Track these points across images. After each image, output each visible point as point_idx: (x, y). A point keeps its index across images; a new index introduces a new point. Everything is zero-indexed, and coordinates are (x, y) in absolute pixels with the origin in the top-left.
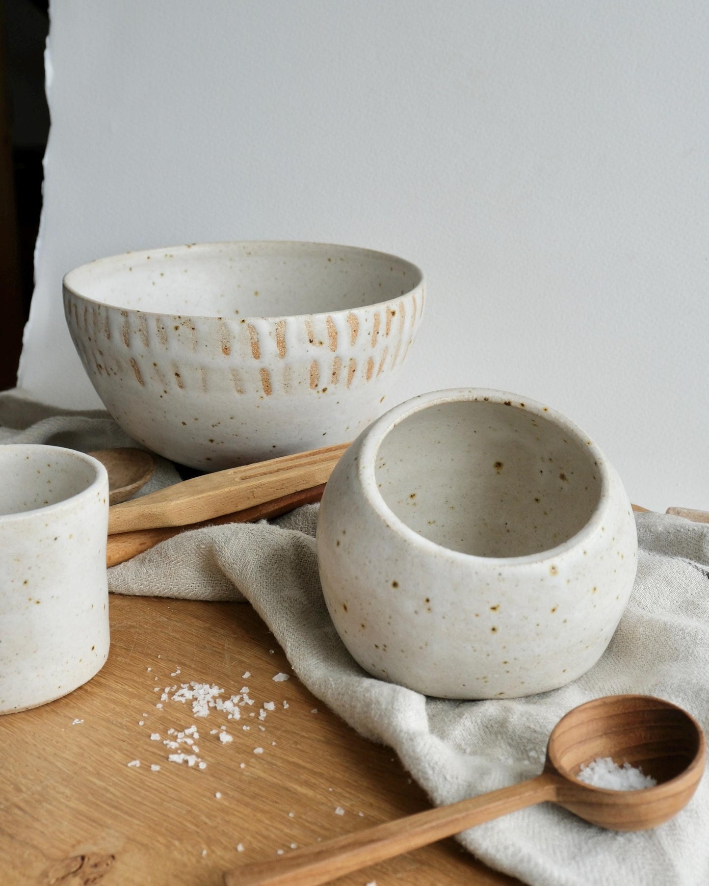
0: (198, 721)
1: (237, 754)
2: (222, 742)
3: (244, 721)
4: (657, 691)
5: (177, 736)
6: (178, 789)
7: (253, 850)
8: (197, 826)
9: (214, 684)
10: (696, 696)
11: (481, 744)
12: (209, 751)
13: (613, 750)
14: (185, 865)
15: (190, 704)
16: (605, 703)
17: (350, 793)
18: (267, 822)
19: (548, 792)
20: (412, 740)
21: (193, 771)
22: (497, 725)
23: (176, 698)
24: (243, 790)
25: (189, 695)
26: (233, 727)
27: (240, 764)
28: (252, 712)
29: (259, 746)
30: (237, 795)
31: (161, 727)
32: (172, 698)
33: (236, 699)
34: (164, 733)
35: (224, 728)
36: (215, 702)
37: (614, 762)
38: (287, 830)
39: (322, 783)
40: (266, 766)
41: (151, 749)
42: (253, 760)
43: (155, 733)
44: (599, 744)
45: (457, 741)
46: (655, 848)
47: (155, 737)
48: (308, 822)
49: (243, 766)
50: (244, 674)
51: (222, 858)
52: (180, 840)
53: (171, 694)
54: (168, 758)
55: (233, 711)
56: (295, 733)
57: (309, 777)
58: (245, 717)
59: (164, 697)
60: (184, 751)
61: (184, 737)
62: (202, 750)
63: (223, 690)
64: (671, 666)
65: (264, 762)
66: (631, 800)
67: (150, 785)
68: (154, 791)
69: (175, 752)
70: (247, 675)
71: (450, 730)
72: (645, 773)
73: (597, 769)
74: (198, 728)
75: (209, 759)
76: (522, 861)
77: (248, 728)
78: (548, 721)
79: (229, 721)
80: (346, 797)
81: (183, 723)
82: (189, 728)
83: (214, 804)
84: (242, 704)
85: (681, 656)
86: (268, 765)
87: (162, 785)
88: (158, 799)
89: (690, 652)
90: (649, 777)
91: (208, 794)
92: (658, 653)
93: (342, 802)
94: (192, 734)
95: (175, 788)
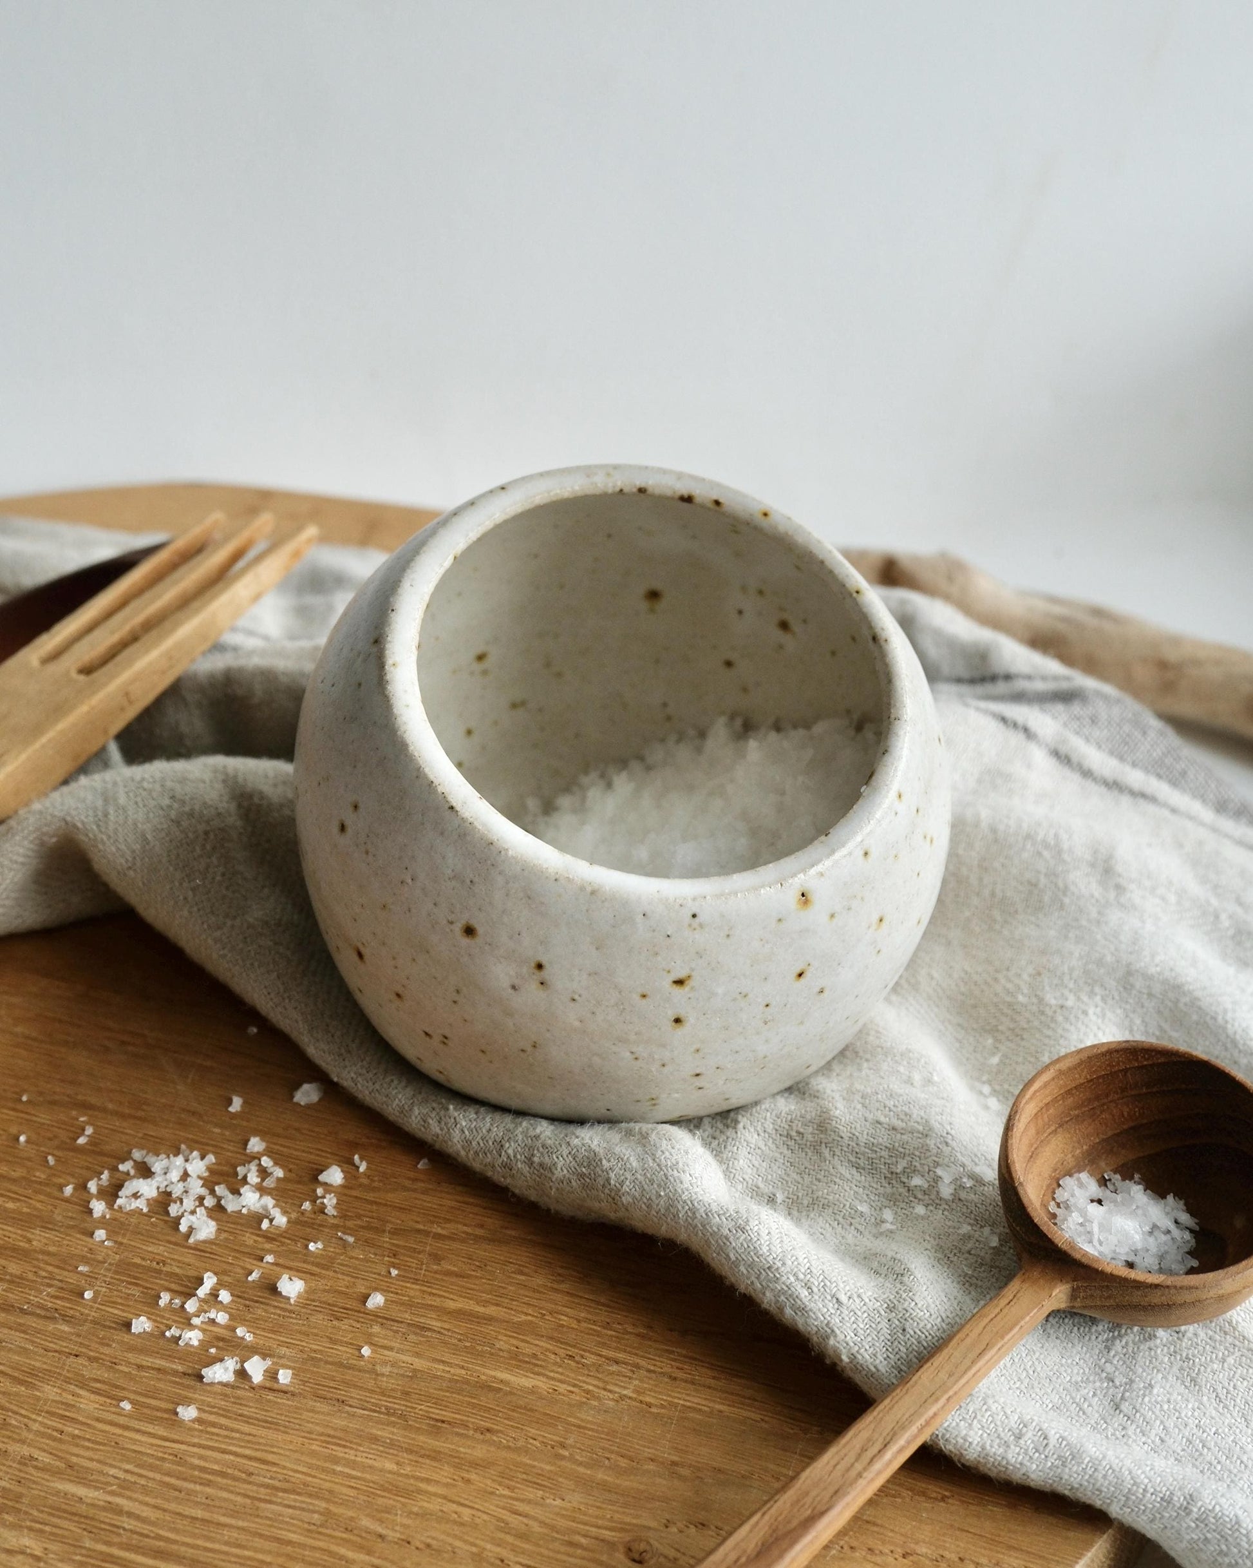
0: (208, 1255)
1: (339, 1324)
2: (288, 1298)
3: (302, 1228)
5: (184, 1308)
6: (271, 1457)
9: (186, 1148)
11: (798, 1177)
12: (273, 1331)
15: (162, 1210)
16: (1060, 1072)
19: (1057, 1298)
21: (268, 1394)
23: (126, 1203)
24: (403, 1417)
25: (148, 1189)
26: (288, 1251)
27: (359, 1349)
28: (303, 1199)
29: (372, 1289)
30: (400, 1435)
31: (136, 1292)
32: (116, 1207)
33: (254, 1176)
34: (152, 1307)
35: (270, 1258)
36: (214, 1195)
38: (552, 1501)
40: (413, 1338)
41: (147, 1361)
42: (380, 1330)
43: (135, 1314)
47: (142, 1325)
49: (366, 1351)
50: (230, 1102)
53: (111, 1193)
54: (200, 1378)
55: (266, 1208)
56: (418, 1231)
58: (294, 1215)
59: (98, 1207)
60: (224, 1345)
61: (203, 1309)
62: (258, 1332)
63: (211, 1158)
65: (401, 1327)
66: (1229, 1287)
67: (202, 1463)
68: (221, 1480)
69: (205, 1356)
70: (237, 1104)
74: (215, 1273)
75: (287, 1352)
77: (320, 1245)
79: (268, 1237)
81: (175, 1269)
82: (200, 1282)
83: (368, 1476)
84: (269, 1183)
85: (1046, 899)
86: (416, 1334)
87: (227, 1457)
88: (239, 1499)
89: (1061, 885)
90: (1170, 1198)
91: (339, 1452)
92: (993, 894)
93: (617, 1389)
94: (214, 1295)
95: (258, 1454)
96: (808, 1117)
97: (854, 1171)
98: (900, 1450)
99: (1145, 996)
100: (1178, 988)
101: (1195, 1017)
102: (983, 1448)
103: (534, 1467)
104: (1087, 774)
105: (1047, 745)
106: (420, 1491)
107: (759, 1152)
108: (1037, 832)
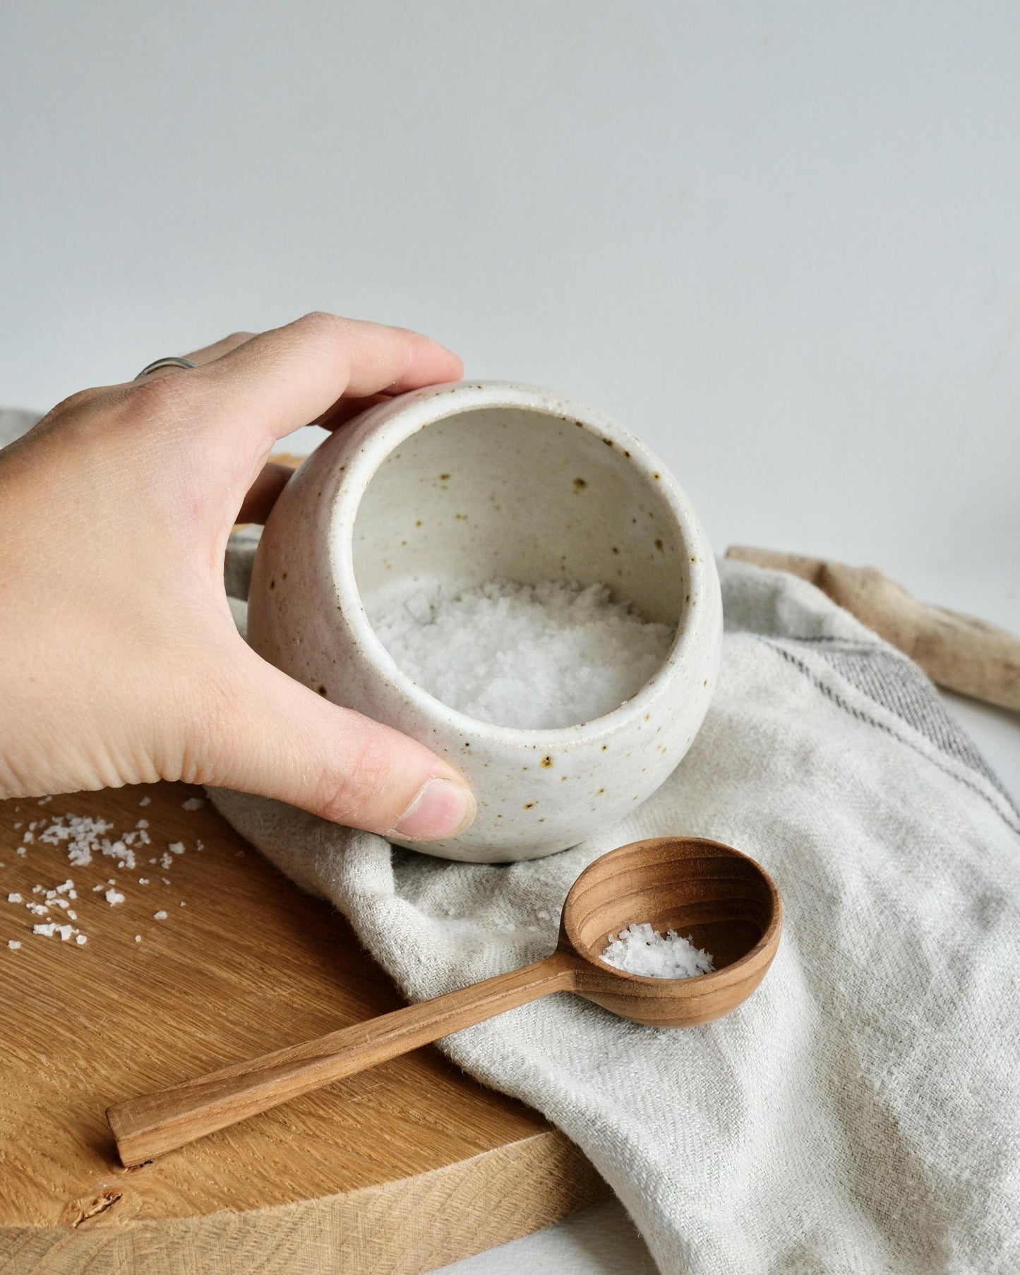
0: (77, 873)
1: (131, 922)
2: (109, 903)
3: (141, 871)
4: (715, 825)
5: (46, 895)
6: (49, 977)
7: (152, 1067)
8: (74, 1033)
9: (98, 817)
10: (768, 832)
11: (471, 904)
12: (90, 918)
13: (653, 912)
14: (56, 1093)
15: (64, 845)
16: (642, 849)
17: (289, 977)
18: (174, 1024)
19: (564, 979)
20: (370, 907)
21: (68, 949)
23: (46, 838)
24: (138, 975)
25: (63, 833)
26: (126, 880)
27: (134, 936)
28: (152, 858)
29: (163, 909)
30: (130, 983)
31: (24, 882)
32: (39, 839)
33: (130, 839)
34: (27, 892)
35: (112, 882)
36: (100, 844)
37: (654, 930)
38: (200, 1035)
39: (250, 962)
40: (172, 939)
41: (9, 916)
42: (153, 930)
43: (15, 893)
44: (633, 906)
45: (437, 898)
46: (709, 1050)
47: (15, 898)
48: (229, 1021)
49: (138, 939)
50: (141, 799)
51: (107, 1079)
52: (49, 1054)
53: (38, 832)
54: (32, 929)
55: (126, 856)
56: (213, 887)
57: (233, 954)
58: (142, 864)
59: (28, 837)
60: (56, 918)
61: (56, 898)
62: (81, 916)
63: (111, 826)
64: (736, 788)
65: (169, 933)
66: (677, 992)
67: (7, 971)
68: (12, 981)
69: (42, 920)
70: (146, 801)
71: (429, 884)
72: (697, 944)
73: (631, 942)
74: (76, 883)
75: (91, 929)
76: (526, 1077)
77: (147, 882)
78: (563, 870)
79: (120, 872)
80: (283, 982)
81: (54, 876)
82: (64, 883)
83: (98, 998)
84: (138, 845)
85: (751, 771)
86: (175, 937)
87: (23, 971)
88: (17, 992)
89: (765, 764)
90: (702, 951)
91: (89, 983)
92: (718, 765)
93: (279, 990)
94: (67, 893)
95: (42, 974)
97: (509, 905)
98: (403, 1036)
99: (780, 839)
100: (806, 838)
101: (807, 857)
102: (477, 1061)
103: (200, 1016)
104: (840, 703)
105: (815, 678)
106: (123, 1012)
107: (455, 886)
108: (761, 726)
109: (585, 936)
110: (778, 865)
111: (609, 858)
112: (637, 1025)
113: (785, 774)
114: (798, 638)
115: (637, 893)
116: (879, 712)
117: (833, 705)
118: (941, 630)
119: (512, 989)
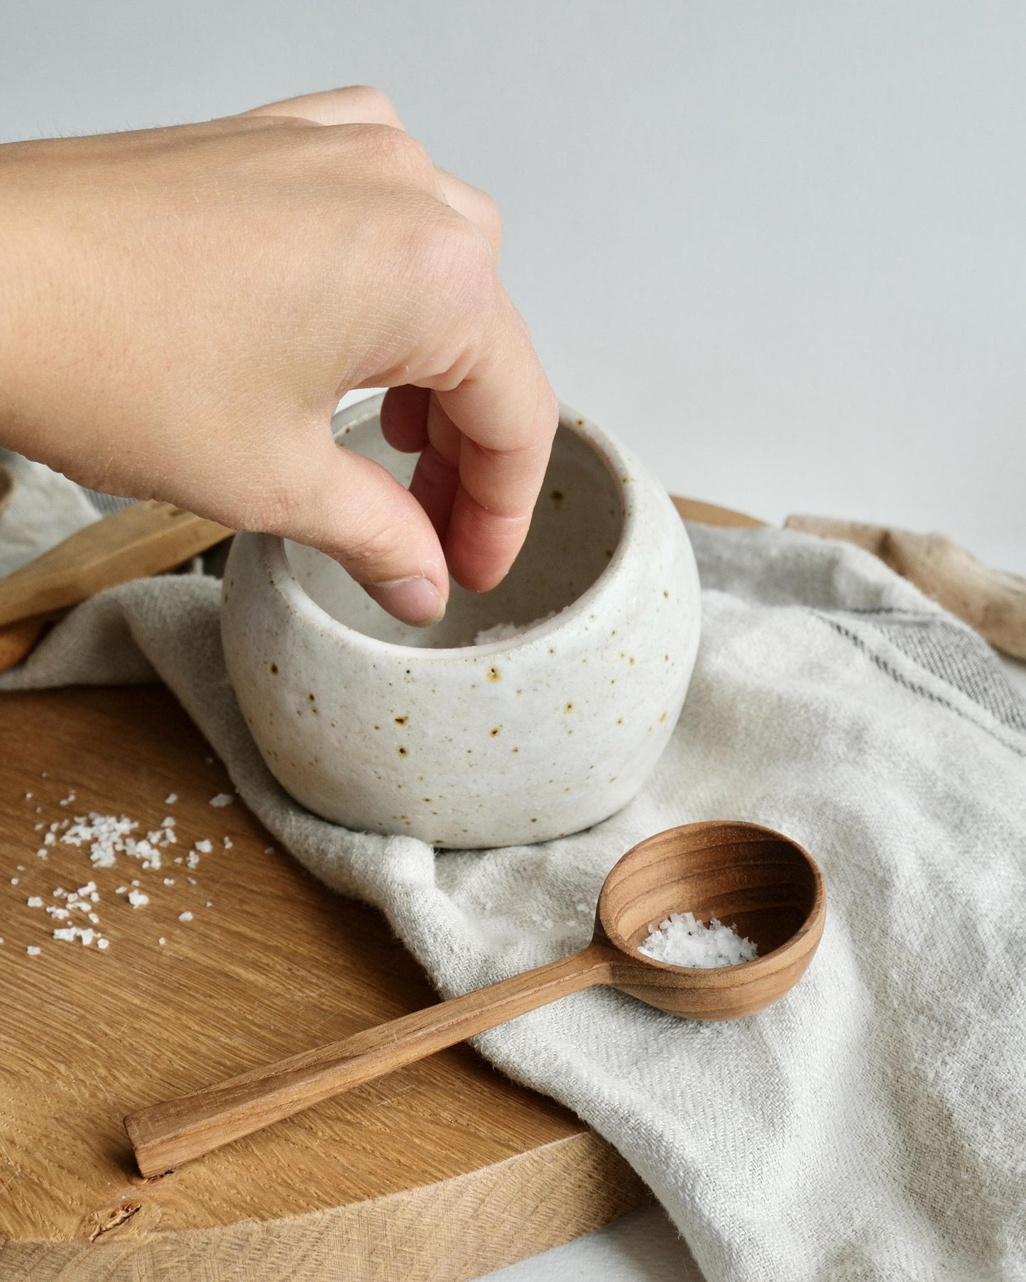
0: (100, 875)
1: (155, 924)
2: (133, 905)
3: (167, 871)
4: (763, 808)
5: (66, 899)
6: (67, 983)
7: (174, 1074)
8: (94, 1041)
9: (123, 816)
10: (818, 814)
11: (509, 896)
12: (113, 921)
13: (695, 901)
14: (74, 1103)
15: (87, 847)
16: (682, 835)
17: (318, 977)
18: (197, 1028)
19: (599, 972)
20: (407, 894)
21: (89, 953)
22: (531, 868)
23: (68, 839)
24: (162, 979)
25: (85, 833)
26: (151, 882)
27: (158, 939)
28: (178, 856)
29: (188, 910)
30: (153, 988)
31: (45, 886)
32: (61, 840)
33: (155, 837)
34: (48, 895)
35: (136, 883)
36: (124, 843)
37: (696, 919)
38: (224, 1039)
39: (278, 962)
40: (197, 940)
41: (28, 921)
42: (178, 932)
43: (35, 896)
44: (674, 894)
45: (473, 891)
46: (754, 1042)
47: (35, 902)
48: (255, 1024)
49: (162, 941)
50: (167, 796)
51: (128, 1088)
52: (67, 1063)
53: (61, 833)
54: (52, 934)
55: (151, 856)
56: (240, 886)
57: (259, 954)
58: (168, 864)
59: (50, 838)
60: (77, 921)
61: (78, 901)
62: (104, 920)
63: (136, 825)
64: (786, 769)
65: (194, 934)
66: (717, 982)
67: (26, 978)
68: (31, 988)
69: (63, 925)
70: (172, 799)
71: (464, 876)
72: (741, 933)
73: (671, 931)
74: (98, 885)
75: (113, 932)
76: (558, 1073)
77: (172, 882)
78: (603, 858)
79: (144, 872)
80: (311, 983)
81: (76, 879)
82: (85, 885)
83: (119, 1004)
84: (164, 844)
85: (802, 752)
86: (200, 938)
87: (42, 977)
88: (35, 999)
89: (816, 744)
90: (746, 940)
91: (111, 988)
92: (767, 746)
93: (307, 991)
94: (89, 896)
95: (62, 980)
96: (534, 859)
97: (547, 897)
98: (431, 1035)
99: (831, 821)
100: (857, 819)
101: (859, 839)
102: (508, 1057)
103: (224, 1020)
104: (897, 677)
105: (870, 651)
106: (145, 1017)
107: (491, 877)
108: (811, 704)
109: (623, 928)
110: (829, 848)
111: (648, 844)
112: (680, 1019)
113: (837, 753)
114: (856, 611)
115: (679, 880)
116: (939, 686)
117: (889, 679)
118: (1012, 598)
119: (545, 983)
